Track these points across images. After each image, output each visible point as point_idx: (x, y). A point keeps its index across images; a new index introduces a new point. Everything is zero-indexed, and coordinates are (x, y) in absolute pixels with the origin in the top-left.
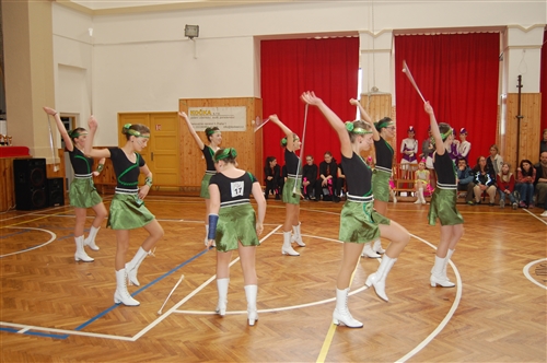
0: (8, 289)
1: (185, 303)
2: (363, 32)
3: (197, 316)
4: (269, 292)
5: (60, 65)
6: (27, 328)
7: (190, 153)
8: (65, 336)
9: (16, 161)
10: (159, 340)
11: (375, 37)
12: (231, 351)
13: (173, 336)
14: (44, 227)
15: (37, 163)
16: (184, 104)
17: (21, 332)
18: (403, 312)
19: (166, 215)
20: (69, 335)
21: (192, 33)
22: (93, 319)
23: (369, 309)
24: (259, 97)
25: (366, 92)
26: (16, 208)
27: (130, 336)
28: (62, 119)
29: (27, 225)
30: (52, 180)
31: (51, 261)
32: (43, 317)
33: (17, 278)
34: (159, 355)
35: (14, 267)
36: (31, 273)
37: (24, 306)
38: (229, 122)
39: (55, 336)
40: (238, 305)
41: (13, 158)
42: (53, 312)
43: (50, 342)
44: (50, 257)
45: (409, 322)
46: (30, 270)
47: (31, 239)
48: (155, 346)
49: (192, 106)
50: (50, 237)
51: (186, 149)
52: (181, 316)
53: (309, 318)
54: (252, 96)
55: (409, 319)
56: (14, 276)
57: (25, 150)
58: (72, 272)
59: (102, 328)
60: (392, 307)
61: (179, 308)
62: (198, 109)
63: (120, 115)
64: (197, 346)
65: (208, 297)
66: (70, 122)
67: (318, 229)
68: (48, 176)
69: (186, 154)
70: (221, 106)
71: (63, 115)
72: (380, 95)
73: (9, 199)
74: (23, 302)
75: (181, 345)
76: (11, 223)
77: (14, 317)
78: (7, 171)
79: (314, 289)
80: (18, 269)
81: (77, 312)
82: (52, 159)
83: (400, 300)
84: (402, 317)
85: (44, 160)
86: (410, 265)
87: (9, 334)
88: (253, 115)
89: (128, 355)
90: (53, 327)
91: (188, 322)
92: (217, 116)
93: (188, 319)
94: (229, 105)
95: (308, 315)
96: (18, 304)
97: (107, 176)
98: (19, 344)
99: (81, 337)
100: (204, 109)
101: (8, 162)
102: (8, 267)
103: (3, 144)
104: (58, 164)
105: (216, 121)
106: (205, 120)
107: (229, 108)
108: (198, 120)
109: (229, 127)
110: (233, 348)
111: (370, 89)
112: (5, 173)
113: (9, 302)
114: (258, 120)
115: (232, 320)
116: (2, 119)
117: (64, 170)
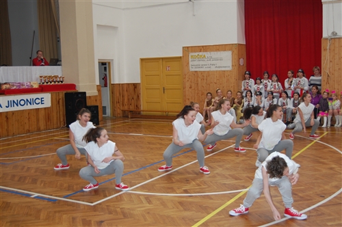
0: (37, 174)
1: (137, 187)
4: (197, 184)
5: (98, 25)
6: (37, 195)
7: (191, 88)
8: (56, 200)
10: (107, 206)
12: (146, 215)
13: (117, 205)
15: (80, 96)
16: (187, 50)
17: (33, 196)
22: (76, 192)
24: (244, 43)
25: (326, 36)
26: (66, 127)
27: (92, 203)
30: (91, 107)
32: (48, 190)
34: (102, 213)
35: (47, 162)
37: (41, 184)
38: (219, 63)
39: (49, 200)
41: (64, 92)
42: (56, 187)
43: (46, 203)
49: (192, 52)
51: (188, 85)
53: (211, 201)
54: (236, 43)
56: (44, 167)
57: (73, 86)
59: (78, 198)
62: (196, 54)
63: (142, 60)
64: (127, 211)
65: (154, 185)
66: (107, 66)
68: (88, 104)
69: (187, 88)
70: (213, 51)
71: (101, 61)
72: (339, 38)
73: (62, 120)
75: (118, 210)
77: (32, 189)
78: (61, 101)
81: (69, 188)
82: (91, 92)
85: (85, 93)
87: (26, 197)
88: (236, 57)
90: (51, 195)
92: (210, 59)
94: (218, 50)
95: (211, 199)
96: (38, 182)
97: (133, 105)
98: (26, 202)
99: (64, 201)
100: (200, 54)
101: (62, 94)
102: (44, 162)
103: (59, 82)
104: (96, 96)
105: (209, 62)
106: (201, 63)
107: (219, 53)
108: (196, 63)
109: (219, 67)
110: (148, 213)
111: (330, 34)
112: (59, 102)
113: (34, 181)
114: (242, 62)
115: (159, 199)
116: (59, 65)
117: (101, 100)
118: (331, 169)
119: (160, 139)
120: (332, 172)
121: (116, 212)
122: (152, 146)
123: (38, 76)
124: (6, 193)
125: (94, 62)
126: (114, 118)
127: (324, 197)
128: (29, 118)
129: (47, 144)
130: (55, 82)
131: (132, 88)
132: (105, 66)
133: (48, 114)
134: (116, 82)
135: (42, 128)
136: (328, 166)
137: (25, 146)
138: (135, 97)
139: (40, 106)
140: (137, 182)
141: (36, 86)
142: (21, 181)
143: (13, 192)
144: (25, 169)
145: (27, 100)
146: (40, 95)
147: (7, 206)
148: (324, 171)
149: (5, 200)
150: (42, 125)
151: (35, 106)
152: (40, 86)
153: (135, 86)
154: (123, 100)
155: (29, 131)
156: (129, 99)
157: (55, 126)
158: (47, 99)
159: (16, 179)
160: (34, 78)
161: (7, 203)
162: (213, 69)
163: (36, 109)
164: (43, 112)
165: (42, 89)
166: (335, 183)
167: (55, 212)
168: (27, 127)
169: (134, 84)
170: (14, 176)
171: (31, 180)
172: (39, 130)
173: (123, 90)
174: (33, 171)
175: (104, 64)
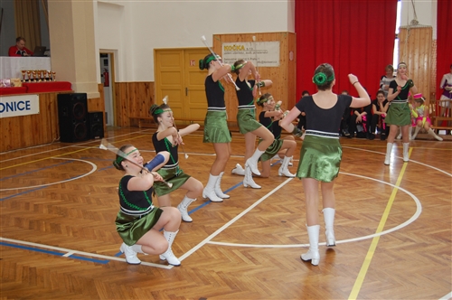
0: (55, 215)
1: (218, 235)
3: (230, 248)
4: (301, 227)
5: (99, 3)
6: (71, 252)
8: (106, 261)
9: (58, 95)
10: (193, 269)
12: (263, 283)
13: (207, 266)
14: (86, 158)
15: (79, 98)
16: (218, 39)
17: (66, 255)
18: (440, 254)
19: (199, 149)
20: (109, 260)
23: (403, 249)
24: (293, 31)
25: (405, 25)
26: (60, 140)
27: (166, 264)
28: (102, 55)
29: (70, 156)
30: (93, 114)
31: (92, 191)
32: (86, 243)
33: (62, 206)
34: (194, 283)
35: (59, 195)
36: (75, 201)
37: (68, 233)
38: (262, 57)
39: (96, 261)
40: (270, 239)
41: (57, 93)
42: (95, 238)
43: (92, 266)
44: (91, 187)
45: (446, 265)
46: (73, 198)
47: (74, 169)
48: (189, 274)
49: (226, 42)
50: (92, 168)
52: (215, 247)
54: (286, 31)
55: (446, 262)
56: (59, 203)
57: (67, 85)
58: (112, 201)
60: (428, 248)
61: (212, 240)
62: (232, 44)
63: (156, 51)
64: (229, 277)
65: (240, 230)
66: (109, 58)
67: (352, 166)
68: (89, 110)
71: (103, 52)
72: (421, 28)
73: (53, 131)
74: (67, 228)
75: (214, 275)
76: (55, 154)
77: (59, 242)
78: (52, 105)
79: (346, 226)
80: (63, 198)
82: (93, 94)
83: (437, 241)
84: (439, 258)
85: (85, 94)
86: (447, 206)
87: (55, 257)
88: (285, 50)
89: (164, 282)
90: (95, 253)
91: (220, 253)
92: (250, 51)
93: (222, 250)
94: (262, 40)
96: (63, 230)
97: (144, 110)
98: (65, 267)
99: (120, 263)
100: (238, 44)
101: (53, 96)
103: (47, 79)
104: (98, 99)
105: (249, 56)
106: (239, 55)
107: (262, 43)
108: (231, 56)
109: (262, 62)
110: (265, 280)
111: (409, 23)
112: (49, 107)
113: (56, 228)
114: (292, 56)
115: (264, 253)
116: (46, 56)
117: (103, 104)
119: (202, 158)
121: (213, 279)
123: (19, 70)
124: (21, 251)
125: (94, 52)
126: (119, 128)
128: (10, 130)
129: (44, 167)
130: (42, 79)
131: (142, 88)
132: (106, 58)
133: (36, 124)
134: (122, 80)
135: (28, 142)
137: (14, 171)
138: (147, 101)
139: (25, 113)
140: (212, 225)
141: (18, 85)
142: (34, 227)
143: (30, 248)
144: (32, 209)
145: (7, 104)
146: (24, 98)
147: (32, 274)
149: (25, 263)
150: (28, 138)
151: (18, 113)
152: (23, 85)
153: (147, 85)
154: (131, 104)
155: (10, 148)
156: (138, 103)
157: (46, 140)
158: (33, 104)
159: (26, 224)
160: (13, 73)
161: (30, 269)
163: (20, 117)
164: (29, 120)
165: (27, 89)
167: (118, 283)
168: (7, 142)
169: (145, 83)
170: (19, 220)
171: (49, 227)
172: (24, 145)
173: (130, 91)
174: (45, 211)
175: (106, 55)
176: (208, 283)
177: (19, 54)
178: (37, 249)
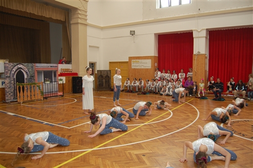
2: (194, 30)
5: (89, 46)
9: (73, 78)
10: (76, 129)
11: (199, 32)
14: (76, 98)
15: (79, 78)
16: (131, 58)
17: (44, 123)
20: (55, 125)
21: (133, 33)
22: (65, 122)
24: (157, 56)
25: (195, 53)
26: (72, 93)
27: (69, 127)
29: (72, 97)
32: (53, 121)
33: (55, 111)
37: (50, 118)
38: (145, 65)
39: (51, 125)
42: (56, 120)
43: (49, 126)
46: (60, 109)
49: (133, 59)
50: (75, 101)
54: (153, 55)
57: (76, 74)
59: (64, 125)
62: (135, 60)
63: (110, 63)
66: (94, 65)
70: (143, 59)
72: (201, 54)
75: (80, 131)
81: (62, 120)
85: (81, 77)
88: (153, 62)
90: (53, 123)
92: (141, 63)
94: (145, 59)
99: (57, 126)
100: (137, 60)
101: (71, 77)
102: (55, 108)
103: (70, 72)
105: (141, 65)
106: (137, 64)
108: (135, 64)
109: (145, 67)
111: (197, 52)
112: (69, 81)
113: (48, 117)
114: (156, 65)
118: (188, 116)
120: (188, 117)
121: (79, 132)
122: (108, 103)
123: (60, 68)
125: (87, 63)
127: (178, 129)
129: (60, 100)
130: (68, 72)
132: (92, 65)
136: (187, 115)
137: (50, 101)
142: (42, 116)
144: (46, 111)
147: (31, 127)
148: (184, 117)
149: (31, 124)
152: (60, 73)
157: (67, 92)
159: (40, 115)
162: (143, 67)
164: (62, 85)
165: (61, 75)
166: (187, 123)
171: (46, 116)
174: (49, 112)
175: (92, 64)
176: (76, 132)
177: (62, 63)
178: (38, 121)
